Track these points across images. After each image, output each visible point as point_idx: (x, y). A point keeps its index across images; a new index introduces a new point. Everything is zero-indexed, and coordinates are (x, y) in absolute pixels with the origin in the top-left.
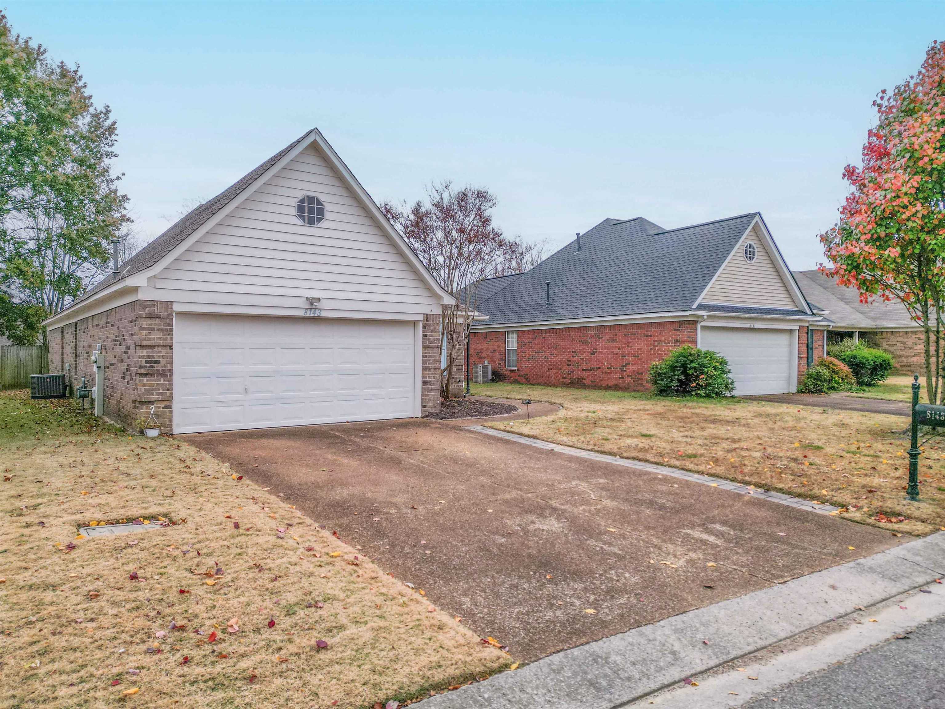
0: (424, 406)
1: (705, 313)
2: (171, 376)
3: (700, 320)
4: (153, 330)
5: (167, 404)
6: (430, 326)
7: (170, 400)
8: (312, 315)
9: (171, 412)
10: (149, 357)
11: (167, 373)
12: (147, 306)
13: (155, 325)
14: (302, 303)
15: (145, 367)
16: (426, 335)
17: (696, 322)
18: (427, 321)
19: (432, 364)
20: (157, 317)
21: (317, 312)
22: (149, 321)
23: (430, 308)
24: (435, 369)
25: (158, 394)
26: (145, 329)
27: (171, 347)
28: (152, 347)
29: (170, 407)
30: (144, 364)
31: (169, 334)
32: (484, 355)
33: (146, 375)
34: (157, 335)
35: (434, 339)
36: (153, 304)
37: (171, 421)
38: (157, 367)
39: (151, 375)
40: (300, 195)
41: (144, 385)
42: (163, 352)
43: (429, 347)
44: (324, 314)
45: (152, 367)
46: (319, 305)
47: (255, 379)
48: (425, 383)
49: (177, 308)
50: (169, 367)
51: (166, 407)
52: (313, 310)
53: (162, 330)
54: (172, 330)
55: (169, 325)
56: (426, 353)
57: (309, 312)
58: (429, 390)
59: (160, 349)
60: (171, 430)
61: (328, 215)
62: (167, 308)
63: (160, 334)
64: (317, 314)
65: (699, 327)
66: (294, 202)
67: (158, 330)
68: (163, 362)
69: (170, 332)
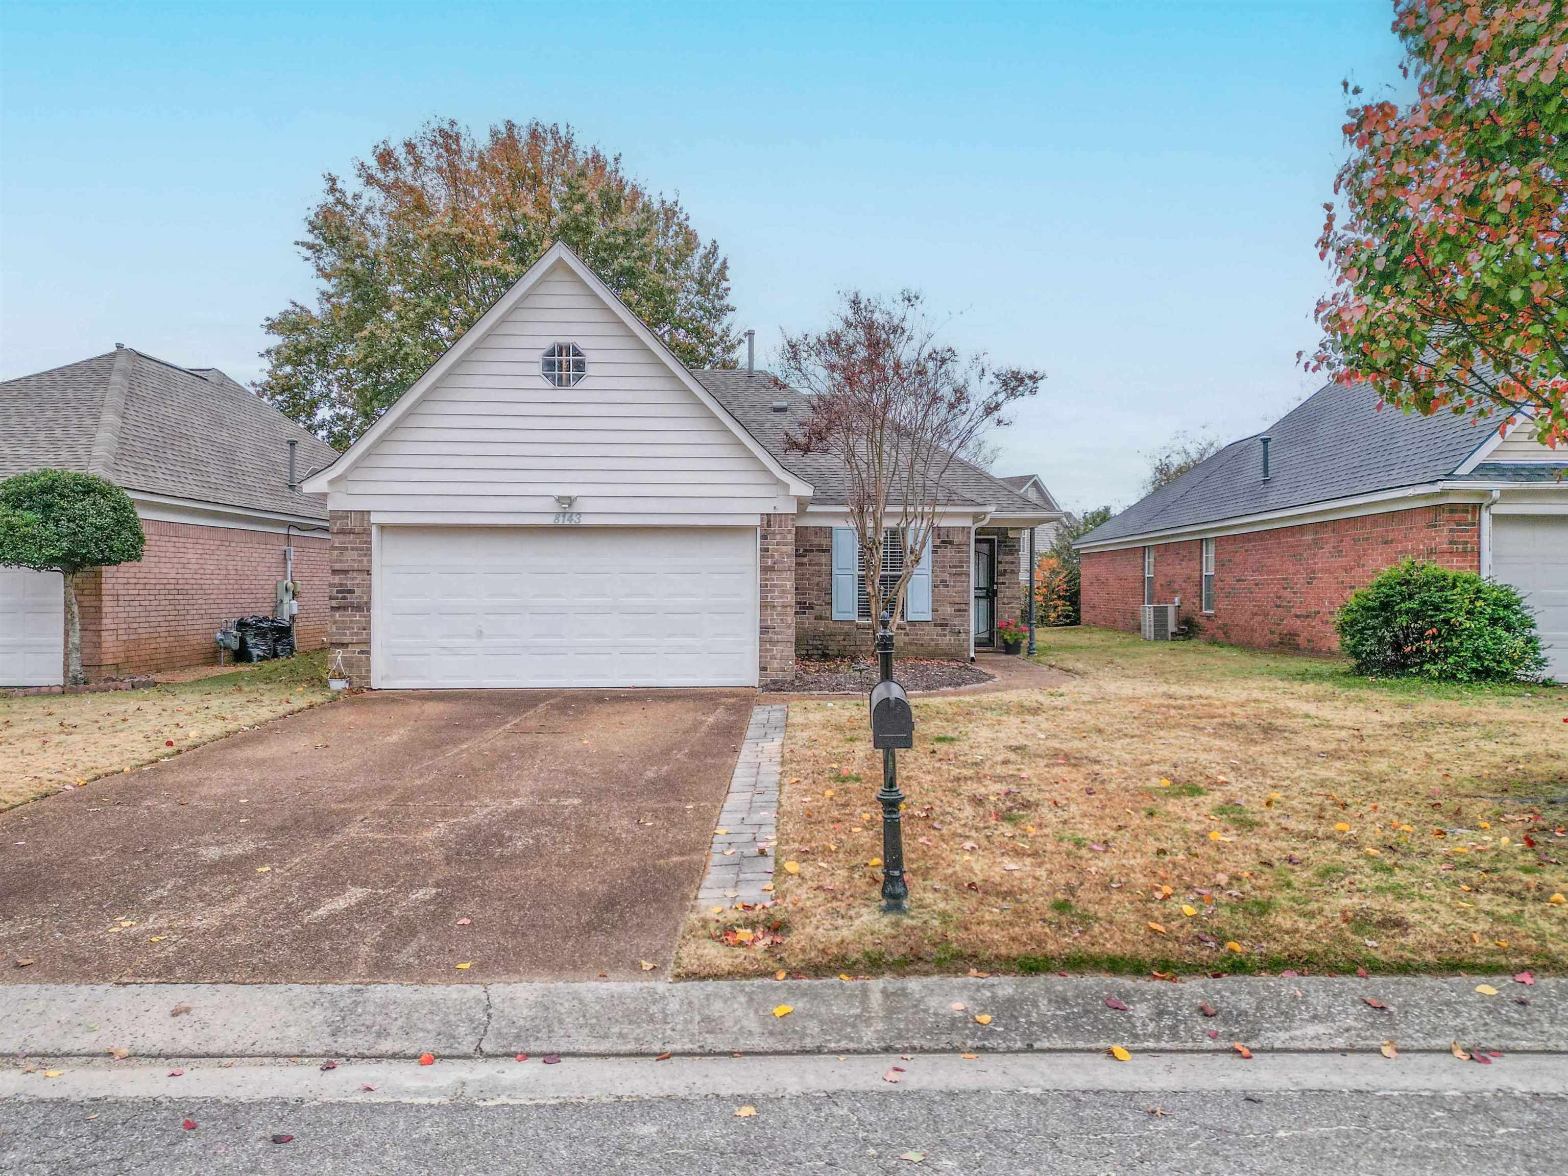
0: (763, 669)
1: (1496, 486)
2: (369, 610)
3: (1486, 502)
4: (346, 549)
5: (365, 648)
6: (774, 533)
7: (368, 642)
8: (567, 522)
9: (368, 659)
10: (341, 585)
11: (364, 607)
12: (341, 518)
13: (350, 542)
14: (550, 505)
15: (337, 598)
16: (767, 550)
17: (1477, 507)
18: (769, 525)
19: (777, 597)
20: (351, 532)
21: (575, 518)
22: (341, 538)
23: (775, 503)
24: (783, 607)
25: (352, 634)
26: (336, 548)
27: (368, 573)
28: (345, 572)
29: (368, 652)
30: (334, 594)
31: (365, 555)
32: (1177, 587)
33: (338, 608)
34: (351, 555)
35: (782, 556)
36: (346, 514)
37: (369, 671)
38: (351, 598)
39: (345, 608)
40: (547, 343)
41: (335, 622)
42: (359, 578)
43: (771, 569)
44: (586, 521)
45: (344, 598)
46: (576, 508)
47: (491, 618)
48: (764, 630)
49: (375, 518)
50: (365, 599)
51: (362, 652)
52: (567, 516)
53: (357, 549)
54: (369, 549)
55: (366, 542)
56: (766, 580)
57: (561, 519)
58: (774, 643)
59: (355, 574)
60: (369, 683)
61: (590, 370)
62: (363, 519)
63: (353, 555)
64: (575, 520)
65: (1486, 517)
66: (538, 356)
67: (352, 549)
68: (358, 592)
69: (368, 552)
